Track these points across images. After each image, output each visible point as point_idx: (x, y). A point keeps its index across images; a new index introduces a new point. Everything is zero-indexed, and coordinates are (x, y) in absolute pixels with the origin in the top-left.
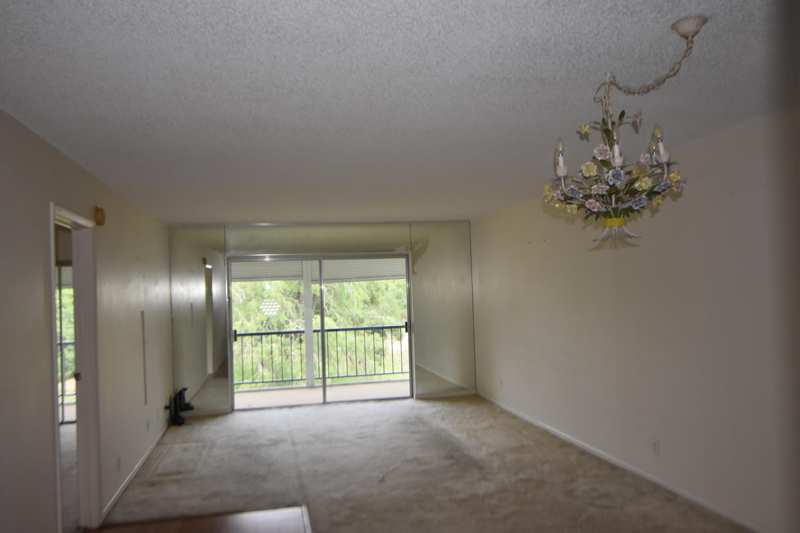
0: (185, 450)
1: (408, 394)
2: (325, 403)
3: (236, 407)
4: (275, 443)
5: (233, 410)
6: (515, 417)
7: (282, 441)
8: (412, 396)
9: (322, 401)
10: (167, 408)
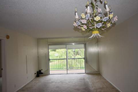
0: (35, 83)
2: (67, 74)
3: (50, 74)
4: (52, 82)
6: (105, 80)
7: (54, 82)
8: (85, 73)
9: (67, 73)
10: (35, 74)
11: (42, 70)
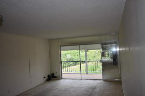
1: (102, 79)
4: (56, 89)
5: (62, 78)
9: (80, 78)
10: (45, 77)
11: (56, 73)
